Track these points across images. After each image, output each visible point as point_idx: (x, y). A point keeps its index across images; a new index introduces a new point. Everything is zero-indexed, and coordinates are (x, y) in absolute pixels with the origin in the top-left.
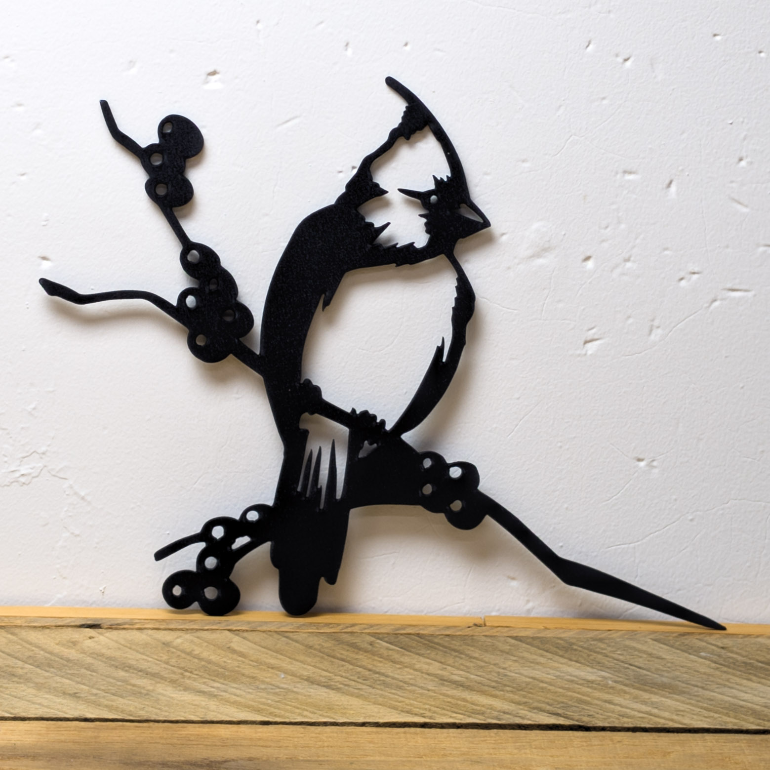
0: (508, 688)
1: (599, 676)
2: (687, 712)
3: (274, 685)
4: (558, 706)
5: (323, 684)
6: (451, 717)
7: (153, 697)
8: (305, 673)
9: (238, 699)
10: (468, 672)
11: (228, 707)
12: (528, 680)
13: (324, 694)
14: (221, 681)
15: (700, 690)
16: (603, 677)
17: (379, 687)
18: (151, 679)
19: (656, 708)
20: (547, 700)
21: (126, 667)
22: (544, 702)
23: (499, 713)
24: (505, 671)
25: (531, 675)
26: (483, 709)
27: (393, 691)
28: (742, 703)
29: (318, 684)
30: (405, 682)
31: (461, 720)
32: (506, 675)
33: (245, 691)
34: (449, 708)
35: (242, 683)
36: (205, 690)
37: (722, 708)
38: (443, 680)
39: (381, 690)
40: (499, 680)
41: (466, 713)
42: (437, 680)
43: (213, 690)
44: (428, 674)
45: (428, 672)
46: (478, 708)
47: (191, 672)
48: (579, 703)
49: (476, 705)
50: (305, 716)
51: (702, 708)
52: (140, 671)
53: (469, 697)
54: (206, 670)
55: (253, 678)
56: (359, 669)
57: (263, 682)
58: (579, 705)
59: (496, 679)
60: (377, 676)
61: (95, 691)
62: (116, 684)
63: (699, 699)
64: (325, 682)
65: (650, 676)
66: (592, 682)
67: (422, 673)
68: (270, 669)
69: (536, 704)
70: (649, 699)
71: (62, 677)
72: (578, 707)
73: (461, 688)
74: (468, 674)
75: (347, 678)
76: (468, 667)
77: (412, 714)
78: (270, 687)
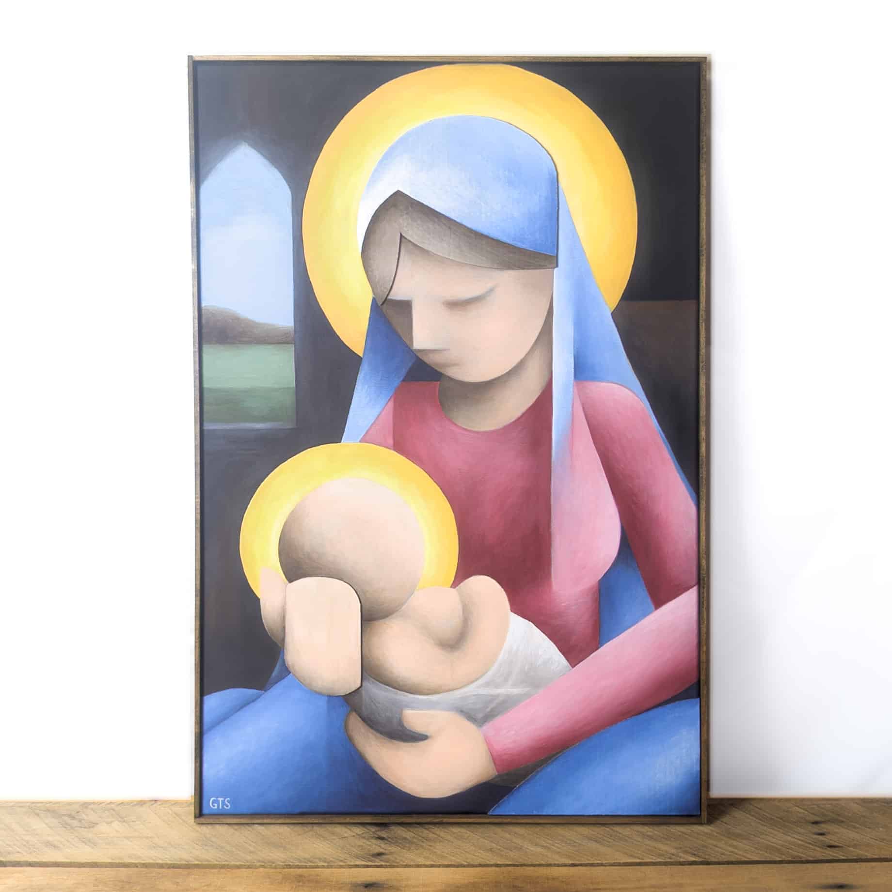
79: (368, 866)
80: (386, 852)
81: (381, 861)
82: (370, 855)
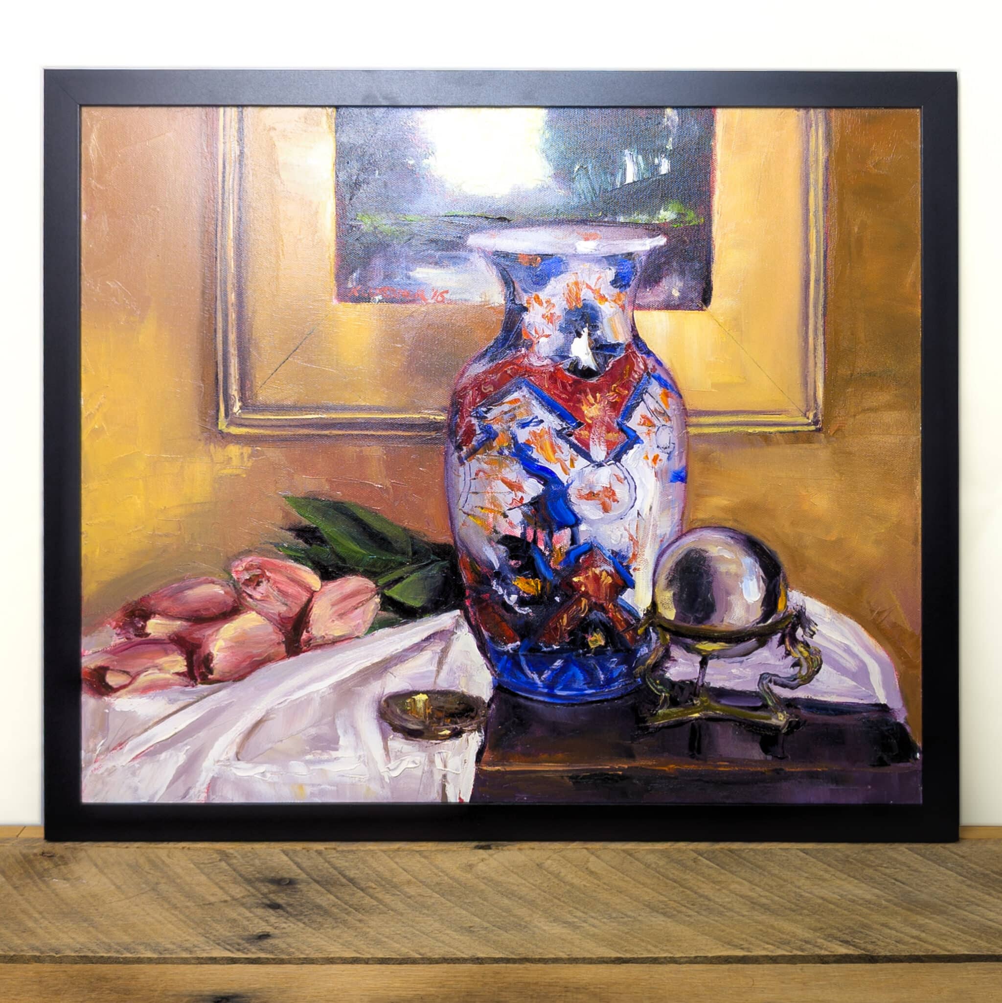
0: (805, 912)
1: (874, 894)
2: (948, 936)
3: (622, 913)
4: (847, 932)
5: (660, 911)
6: (764, 949)
7: (530, 930)
8: (647, 898)
9: (596, 931)
10: (772, 893)
11: (589, 941)
12: (820, 901)
13: (662, 923)
14: (582, 908)
15: (954, 908)
16: (877, 896)
17: (704, 913)
18: (529, 909)
19: (923, 931)
20: (837, 925)
21: (509, 894)
22: (835, 927)
23: (800, 943)
24: (800, 891)
25: (821, 894)
26: (788, 937)
27: (716, 918)
28: (990, 923)
29: (657, 912)
30: (724, 907)
31: (772, 952)
32: (801, 896)
33: (600, 921)
34: (761, 937)
35: (598, 911)
36: (570, 920)
37: (975, 930)
38: (754, 904)
39: (706, 916)
40: (798, 902)
41: (776, 943)
42: (749, 903)
43: (576, 920)
44: (741, 896)
45: (741, 893)
46: (784, 936)
47: (559, 899)
48: (862, 928)
49: (783, 933)
50: (649, 951)
51: (959, 930)
52: (520, 898)
53: (776, 923)
54: (570, 896)
55: (607, 904)
56: (688, 892)
57: (615, 910)
58: (862, 930)
59: (794, 901)
60: (702, 899)
61: (486, 925)
62: (501, 915)
63: (955, 919)
64: (663, 908)
65: (914, 893)
66: (869, 902)
67: (736, 895)
68: (619, 894)
69: (829, 931)
70: (916, 921)
71: (461, 907)
72: (861, 932)
73: (769, 913)
74: (772, 895)
75: (679, 903)
76: (772, 887)
77: (733, 945)
78: (621, 915)
79: (233, 961)
80: (277, 931)
81: (262, 950)
82: (243, 939)
